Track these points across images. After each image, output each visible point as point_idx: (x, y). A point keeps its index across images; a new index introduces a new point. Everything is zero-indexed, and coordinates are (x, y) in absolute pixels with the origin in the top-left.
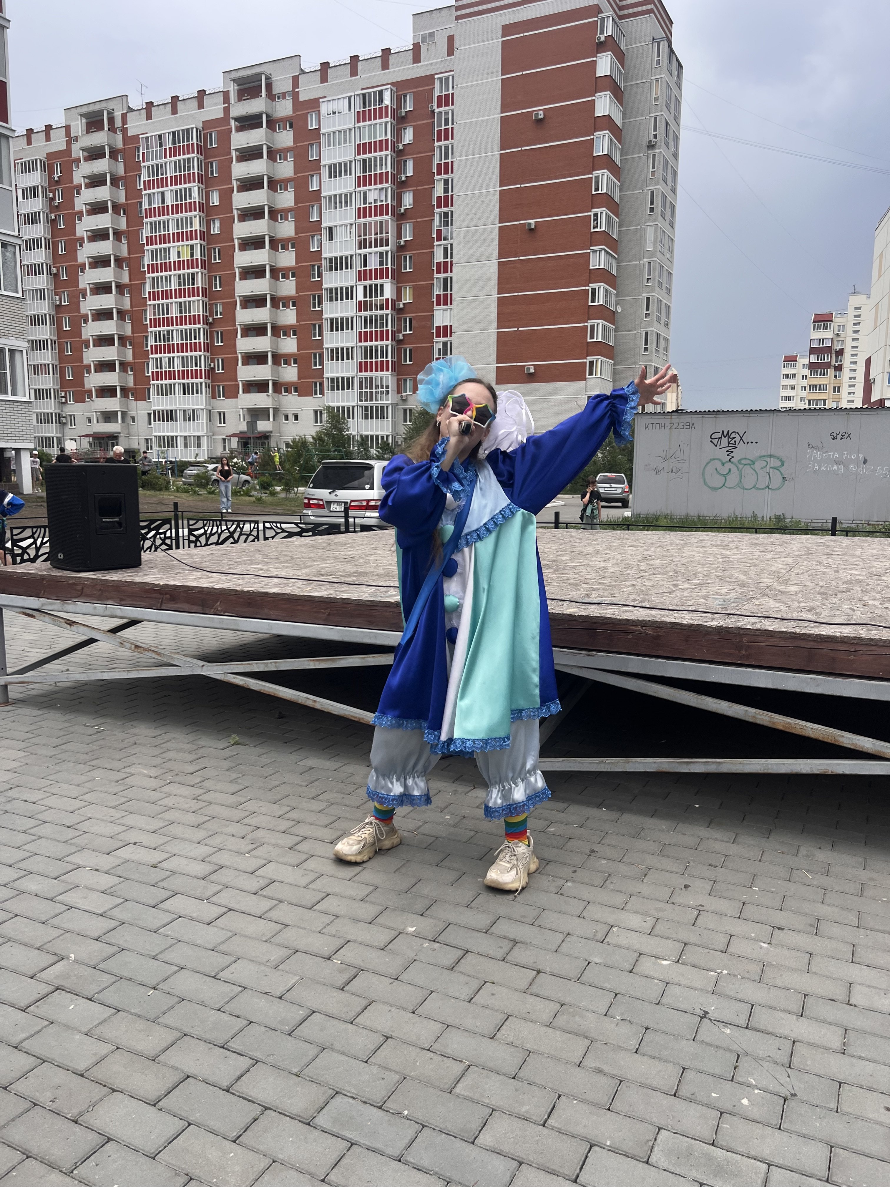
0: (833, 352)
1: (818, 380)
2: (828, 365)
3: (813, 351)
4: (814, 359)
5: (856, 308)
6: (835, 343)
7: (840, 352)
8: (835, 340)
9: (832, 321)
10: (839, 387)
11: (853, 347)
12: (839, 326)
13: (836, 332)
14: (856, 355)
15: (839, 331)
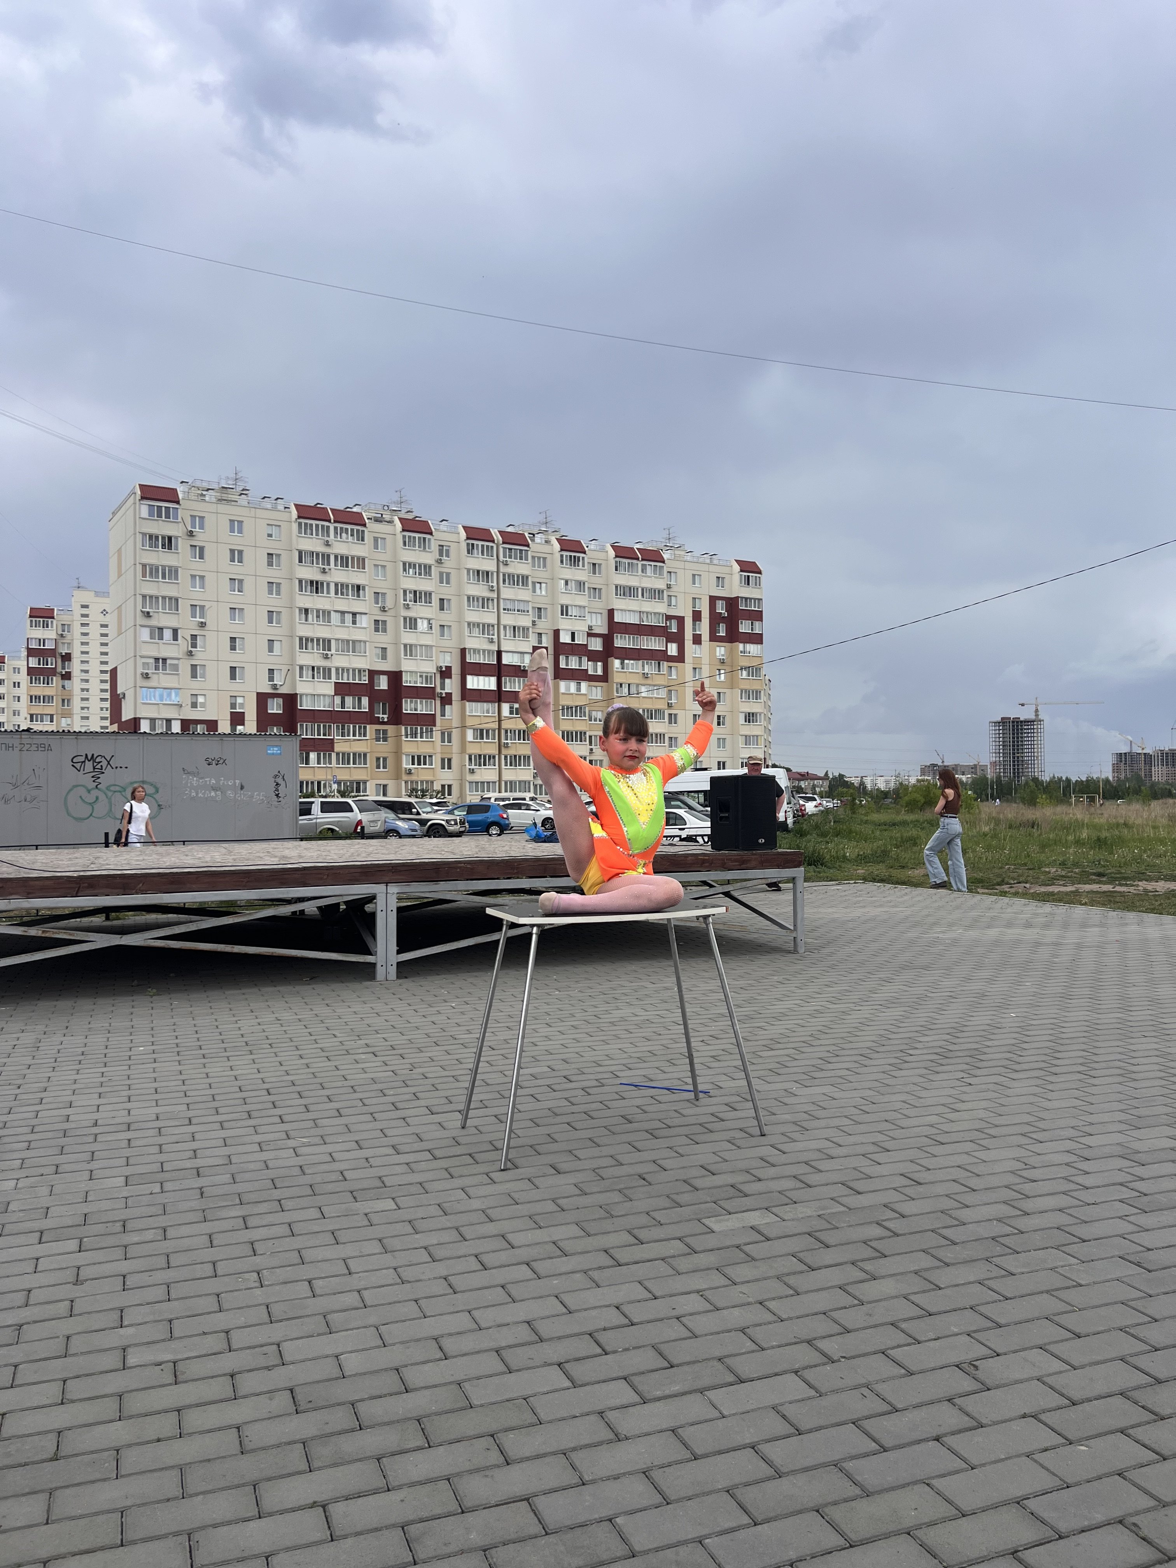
0: (58, 656)
1: (40, 690)
2: (53, 672)
3: (31, 652)
4: (33, 663)
5: (83, 606)
6: (60, 645)
7: (67, 658)
8: (60, 641)
9: (53, 618)
10: (68, 700)
11: (83, 653)
12: (63, 625)
13: (60, 632)
14: (87, 662)
15: (63, 631)
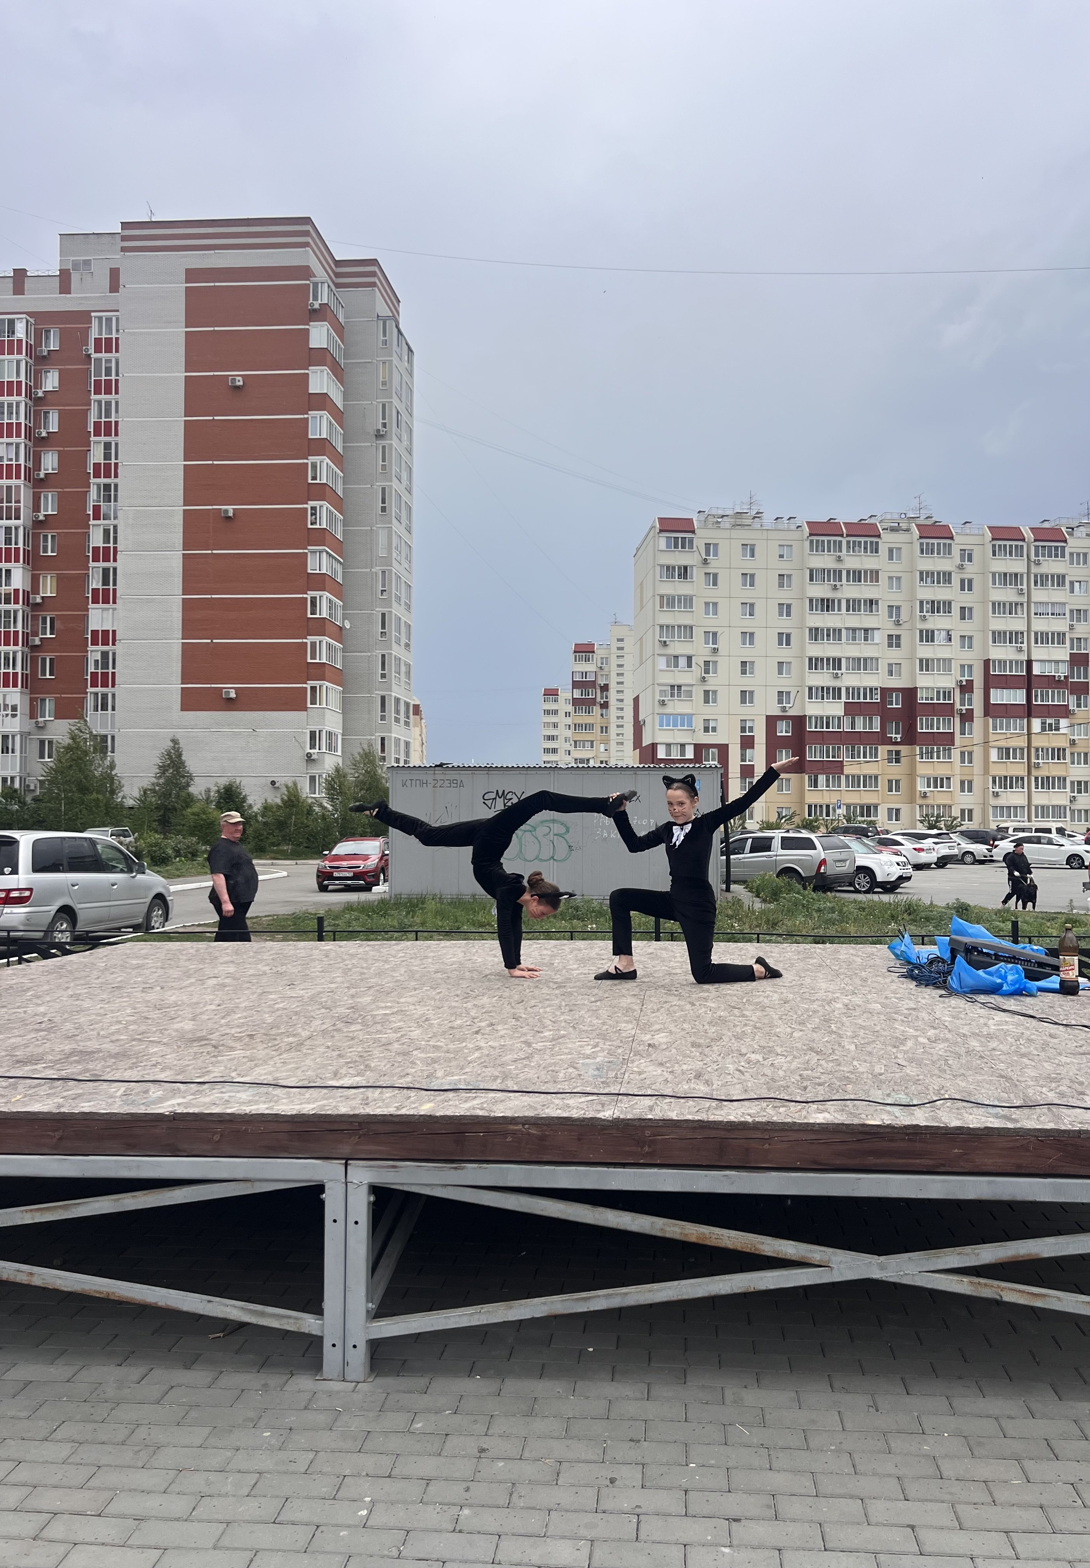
0: (598, 687)
1: (583, 718)
2: (593, 702)
3: (576, 685)
4: (577, 694)
5: (619, 640)
6: (599, 677)
7: (605, 688)
8: (599, 674)
9: (593, 652)
10: (606, 727)
11: (618, 683)
12: (602, 658)
13: (599, 665)
14: (622, 691)
15: (602, 664)
